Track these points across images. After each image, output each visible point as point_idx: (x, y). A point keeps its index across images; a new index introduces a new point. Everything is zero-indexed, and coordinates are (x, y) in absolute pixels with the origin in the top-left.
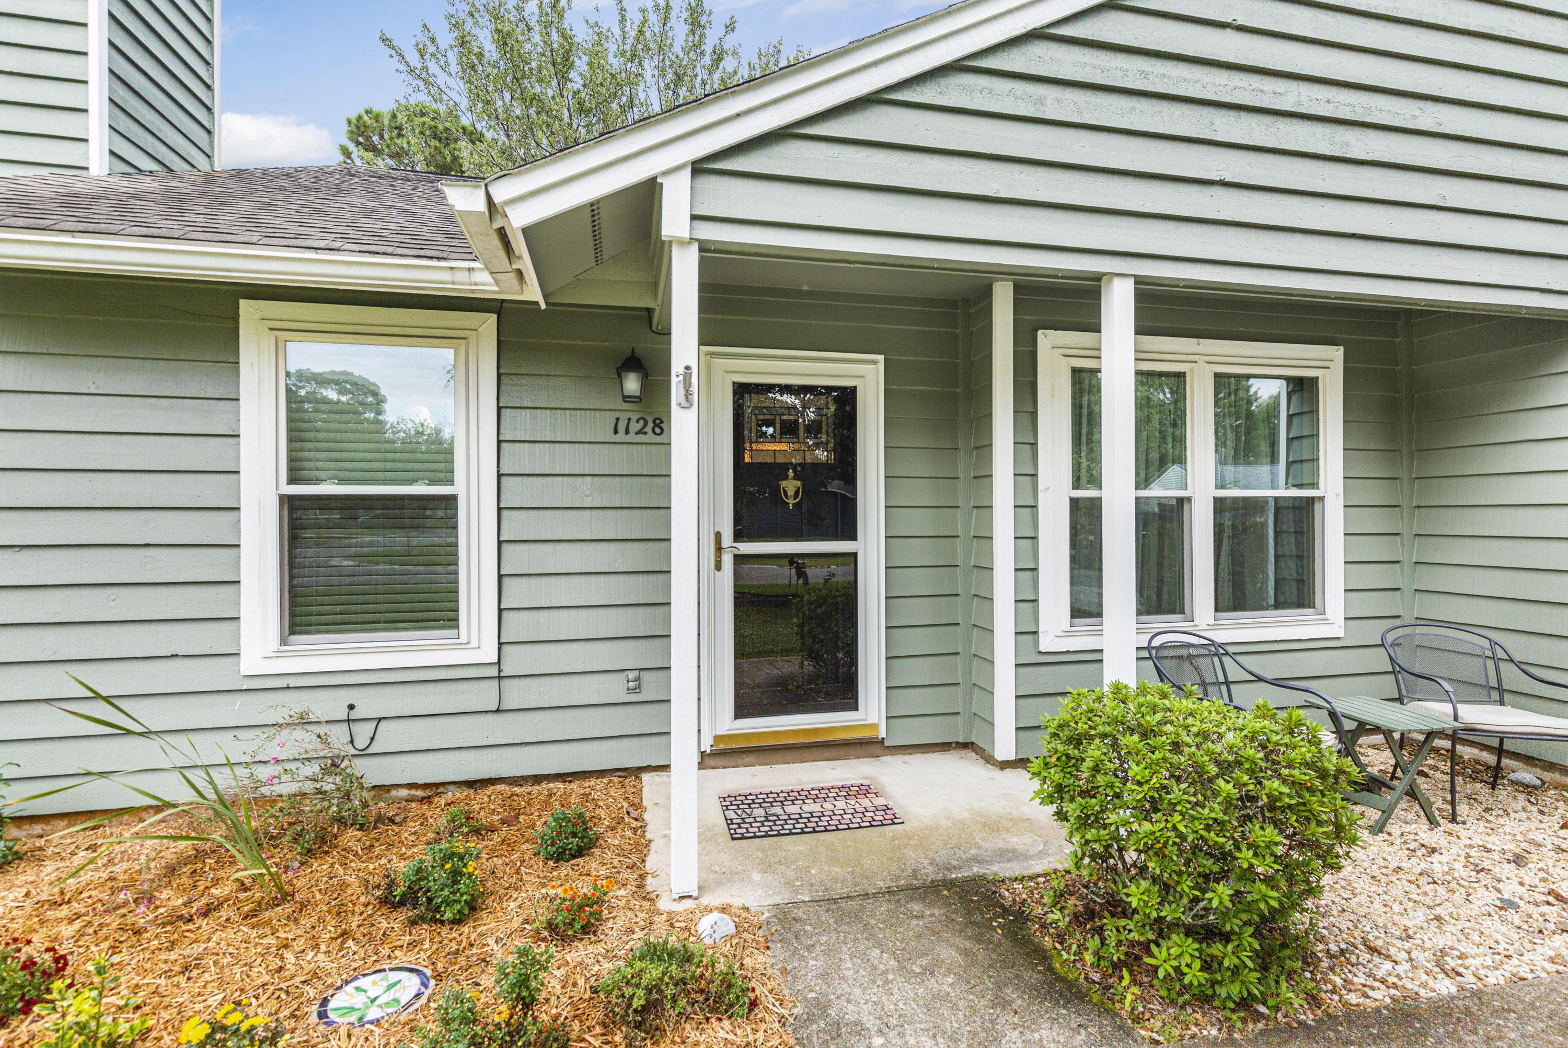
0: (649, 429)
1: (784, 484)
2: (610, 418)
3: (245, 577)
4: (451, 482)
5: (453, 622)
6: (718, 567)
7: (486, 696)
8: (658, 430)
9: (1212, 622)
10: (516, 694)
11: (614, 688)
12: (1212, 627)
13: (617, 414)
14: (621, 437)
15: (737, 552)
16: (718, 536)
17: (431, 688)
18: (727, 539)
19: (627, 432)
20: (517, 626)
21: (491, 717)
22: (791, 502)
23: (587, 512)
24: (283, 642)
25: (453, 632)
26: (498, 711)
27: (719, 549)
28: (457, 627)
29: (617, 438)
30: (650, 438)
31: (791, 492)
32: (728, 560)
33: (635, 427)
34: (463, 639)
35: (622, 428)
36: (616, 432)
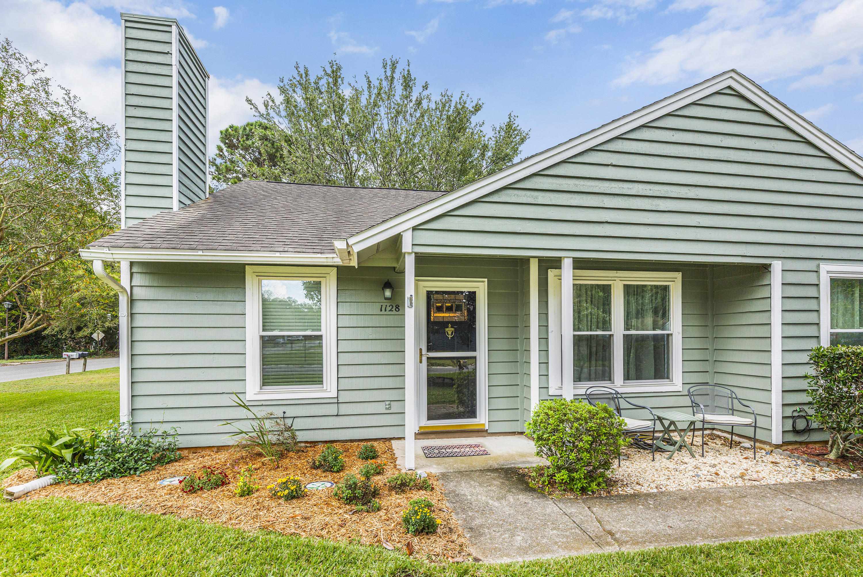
0: (394, 309)
1: (447, 329)
2: (378, 306)
3: (247, 365)
4: (320, 330)
5: (321, 382)
6: (421, 362)
7: (332, 409)
8: (397, 310)
9: (622, 384)
10: (344, 409)
11: (381, 408)
12: (622, 386)
13: (382, 304)
14: (383, 312)
15: (428, 356)
16: (421, 350)
17: (313, 406)
18: (424, 352)
19: (385, 310)
20: (345, 384)
21: (335, 417)
22: (450, 336)
23: (370, 341)
24: (261, 389)
25: (321, 386)
26: (337, 415)
27: (421, 355)
28: (323, 384)
29: (382, 313)
30: (394, 312)
31: (450, 333)
32: (424, 359)
33: (388, 308)
34: (325, 388)
35: (383, 309)
36: (381, 310)
